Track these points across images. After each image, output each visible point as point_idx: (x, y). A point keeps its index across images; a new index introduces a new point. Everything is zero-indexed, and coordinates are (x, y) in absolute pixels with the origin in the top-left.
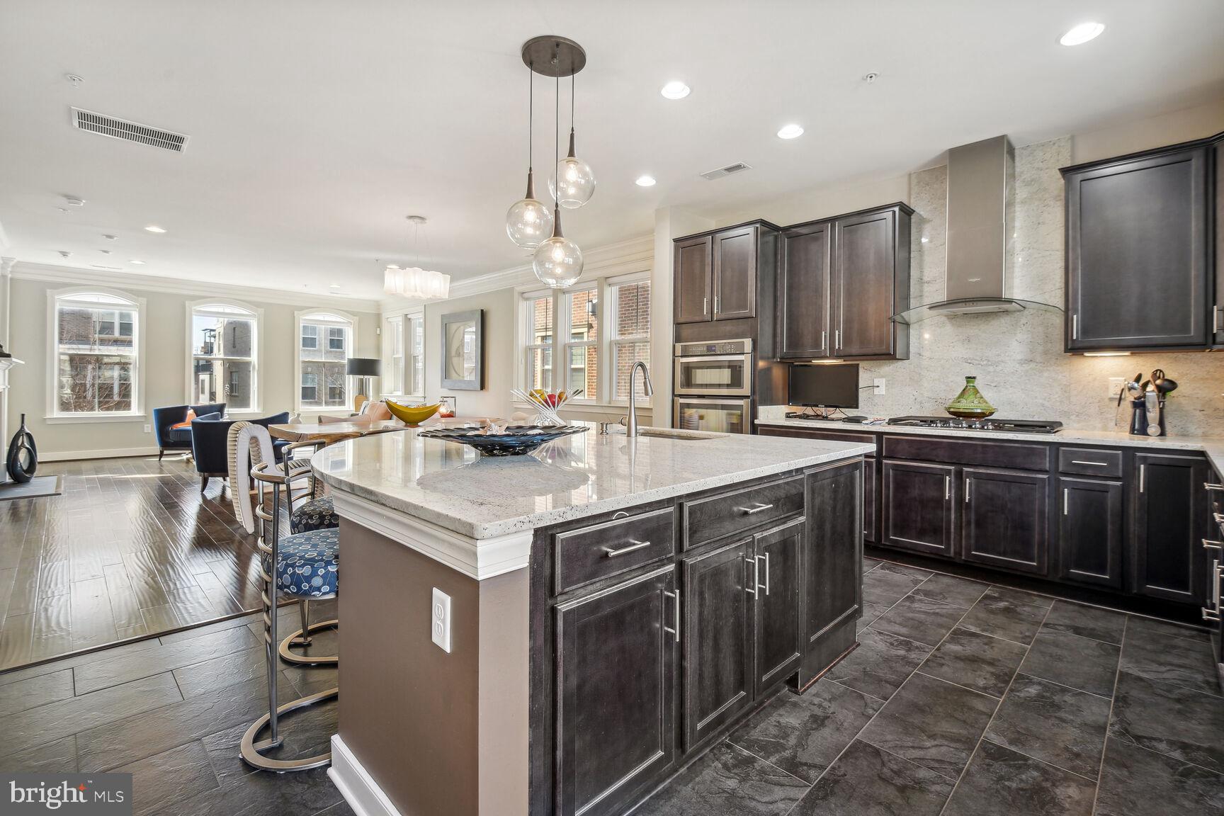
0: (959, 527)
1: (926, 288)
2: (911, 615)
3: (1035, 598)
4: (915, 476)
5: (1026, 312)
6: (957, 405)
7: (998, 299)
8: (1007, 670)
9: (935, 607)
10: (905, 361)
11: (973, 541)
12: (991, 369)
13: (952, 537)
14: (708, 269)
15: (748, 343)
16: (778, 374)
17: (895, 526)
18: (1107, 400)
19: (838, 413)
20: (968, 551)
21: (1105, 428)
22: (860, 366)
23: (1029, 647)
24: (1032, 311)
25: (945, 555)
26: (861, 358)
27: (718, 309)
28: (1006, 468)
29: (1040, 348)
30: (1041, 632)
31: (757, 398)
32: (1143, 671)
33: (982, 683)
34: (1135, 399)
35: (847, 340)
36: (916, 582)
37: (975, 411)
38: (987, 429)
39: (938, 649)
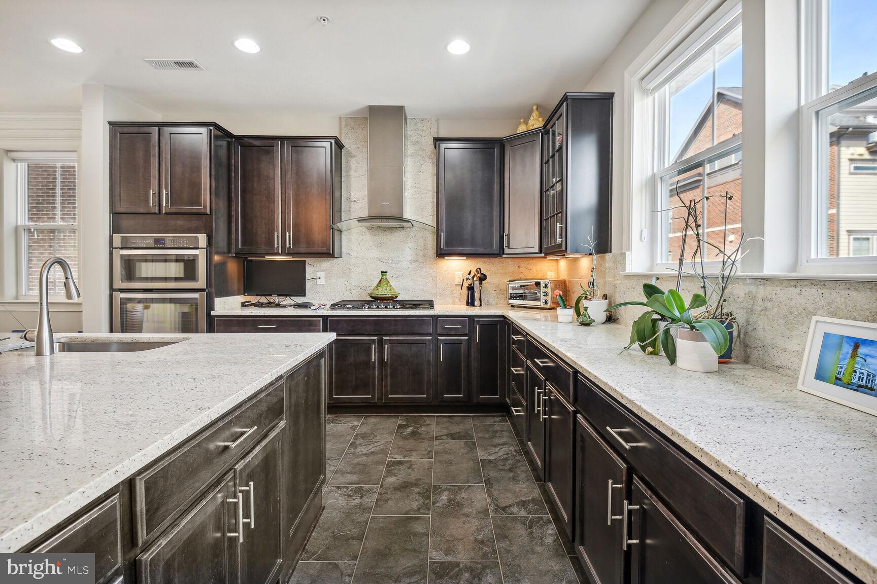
0: (380, 380)
1: (353, 206)
2: (356, 461)
3: (425, 418)
4: (351, 347)
5: (413, 229)
6: (376, 292)
7: (400, 219)
8: (426, 487)
9: (371, 447)
10: (338, 259)
11: (389, 388)
12: (394, 266)
13: (376, 387)
14: (154, 162)
15: (202, 239)
16: (233, 267)
17: (337, 387)
18: (455, 286)
19: (288, 301)
20: (386, 395)
21: (454, 303)
22: (307, 262)
23: (433, 460)
24: (417, 229)
25: (372, 402)
26: (307, 255)
27: (167, 201)
28: (409, 334)
29: (421, 253)
30: (437, 445)
31: (213, 290)
32: (490, 455)
33: (416, 506)
34: (469, 285)
35: (296, 240)
36: (354, 428)
37: (388, 296)
38: (397, 308)
39: (381, 486)
